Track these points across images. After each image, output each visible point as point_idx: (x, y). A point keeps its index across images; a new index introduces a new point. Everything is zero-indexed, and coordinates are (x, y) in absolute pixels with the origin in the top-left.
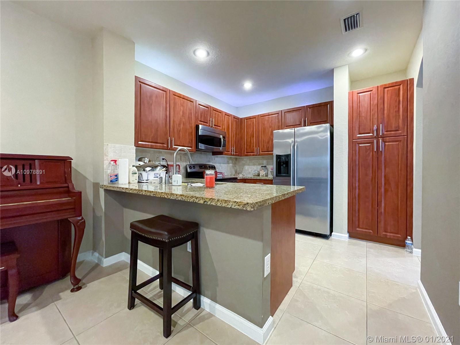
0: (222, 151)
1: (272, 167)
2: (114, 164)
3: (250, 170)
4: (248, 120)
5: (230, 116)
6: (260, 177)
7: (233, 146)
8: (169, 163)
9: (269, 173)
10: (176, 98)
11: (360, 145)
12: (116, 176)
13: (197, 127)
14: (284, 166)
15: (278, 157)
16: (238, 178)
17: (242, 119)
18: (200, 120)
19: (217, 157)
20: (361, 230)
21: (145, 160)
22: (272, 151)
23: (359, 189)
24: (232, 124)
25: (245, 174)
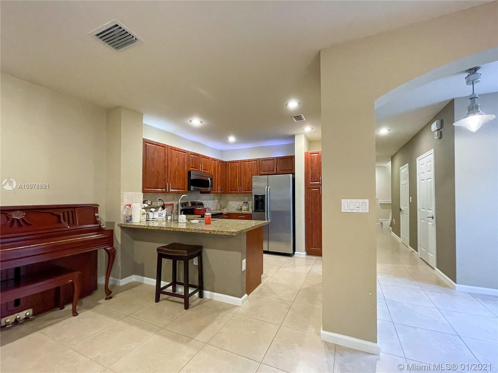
0: (210, 191)
1: (252, 203)
2: (129, 207)
3: (233, 205)
4: (232, 164)
5: (216, 161)
6: (243, 211)
7: (219, 184)
8: (165, 203)
9: (250, 208)
10: (172, 151)
11: (312, 190)
12: (131, 216)
13: (189, 173)
14: (261, 203)
15: (256, 196)
16: (224, 213)
17: (226, 162)
18: (191, 167)
19: (205, 195)
20: (313, 248)
21: (148, 203)
22: (251, 190)
23: (312, 220)
24: (218, 167)
25: (229, 209)
